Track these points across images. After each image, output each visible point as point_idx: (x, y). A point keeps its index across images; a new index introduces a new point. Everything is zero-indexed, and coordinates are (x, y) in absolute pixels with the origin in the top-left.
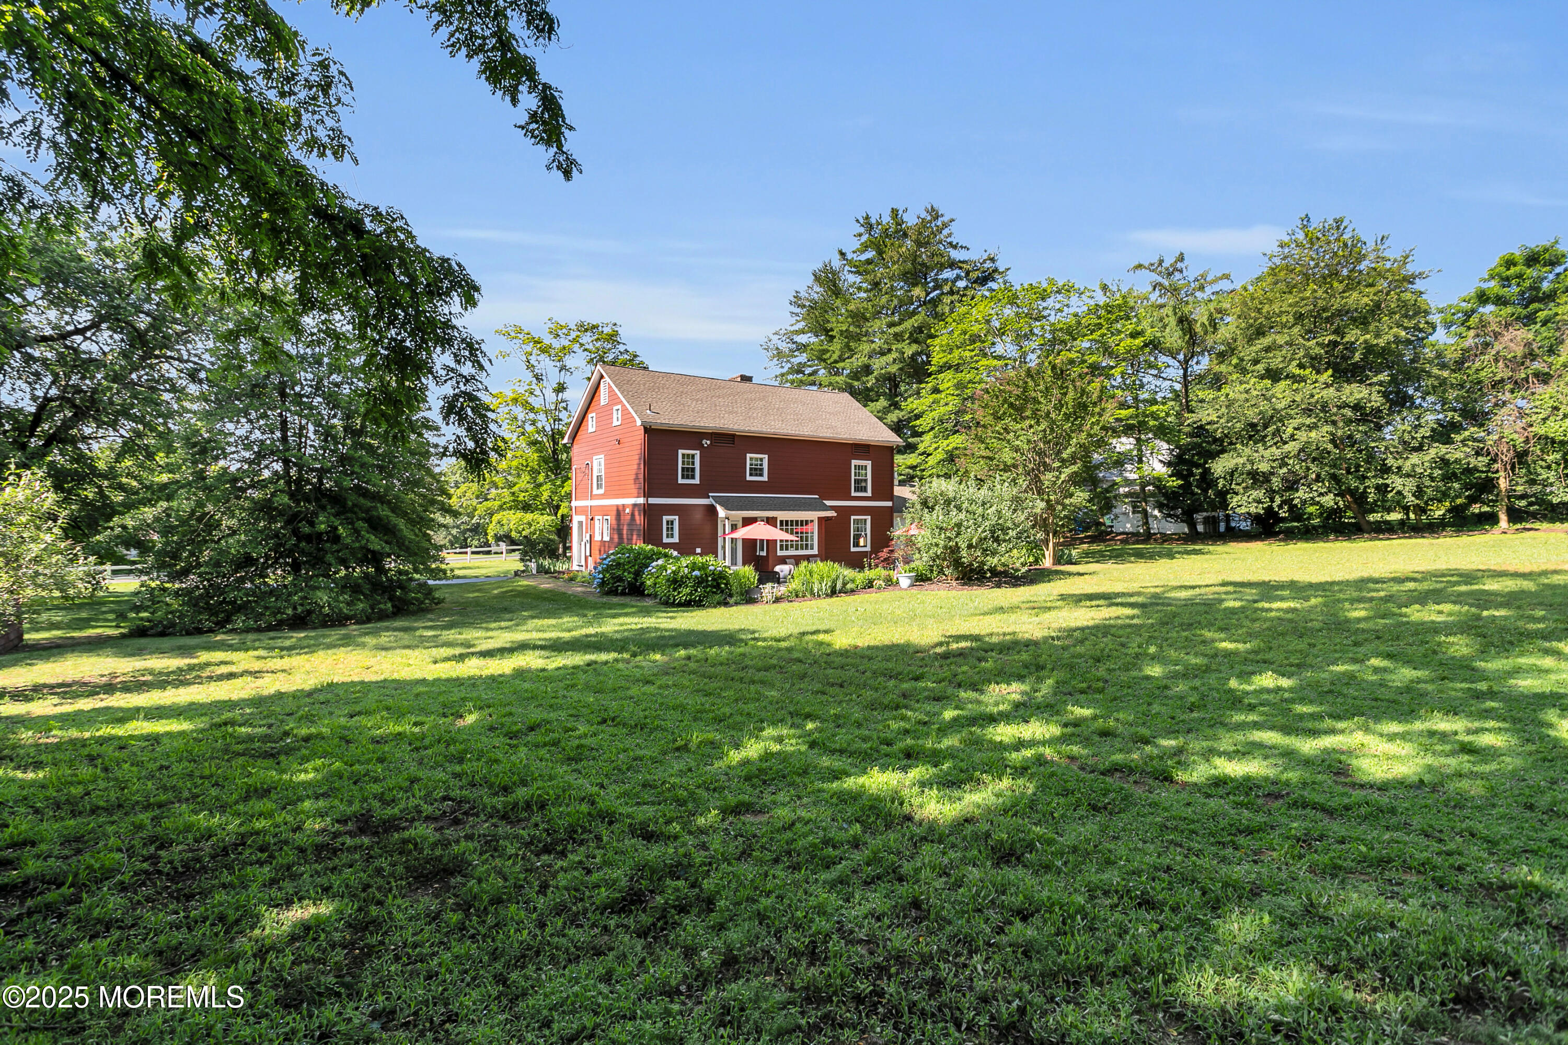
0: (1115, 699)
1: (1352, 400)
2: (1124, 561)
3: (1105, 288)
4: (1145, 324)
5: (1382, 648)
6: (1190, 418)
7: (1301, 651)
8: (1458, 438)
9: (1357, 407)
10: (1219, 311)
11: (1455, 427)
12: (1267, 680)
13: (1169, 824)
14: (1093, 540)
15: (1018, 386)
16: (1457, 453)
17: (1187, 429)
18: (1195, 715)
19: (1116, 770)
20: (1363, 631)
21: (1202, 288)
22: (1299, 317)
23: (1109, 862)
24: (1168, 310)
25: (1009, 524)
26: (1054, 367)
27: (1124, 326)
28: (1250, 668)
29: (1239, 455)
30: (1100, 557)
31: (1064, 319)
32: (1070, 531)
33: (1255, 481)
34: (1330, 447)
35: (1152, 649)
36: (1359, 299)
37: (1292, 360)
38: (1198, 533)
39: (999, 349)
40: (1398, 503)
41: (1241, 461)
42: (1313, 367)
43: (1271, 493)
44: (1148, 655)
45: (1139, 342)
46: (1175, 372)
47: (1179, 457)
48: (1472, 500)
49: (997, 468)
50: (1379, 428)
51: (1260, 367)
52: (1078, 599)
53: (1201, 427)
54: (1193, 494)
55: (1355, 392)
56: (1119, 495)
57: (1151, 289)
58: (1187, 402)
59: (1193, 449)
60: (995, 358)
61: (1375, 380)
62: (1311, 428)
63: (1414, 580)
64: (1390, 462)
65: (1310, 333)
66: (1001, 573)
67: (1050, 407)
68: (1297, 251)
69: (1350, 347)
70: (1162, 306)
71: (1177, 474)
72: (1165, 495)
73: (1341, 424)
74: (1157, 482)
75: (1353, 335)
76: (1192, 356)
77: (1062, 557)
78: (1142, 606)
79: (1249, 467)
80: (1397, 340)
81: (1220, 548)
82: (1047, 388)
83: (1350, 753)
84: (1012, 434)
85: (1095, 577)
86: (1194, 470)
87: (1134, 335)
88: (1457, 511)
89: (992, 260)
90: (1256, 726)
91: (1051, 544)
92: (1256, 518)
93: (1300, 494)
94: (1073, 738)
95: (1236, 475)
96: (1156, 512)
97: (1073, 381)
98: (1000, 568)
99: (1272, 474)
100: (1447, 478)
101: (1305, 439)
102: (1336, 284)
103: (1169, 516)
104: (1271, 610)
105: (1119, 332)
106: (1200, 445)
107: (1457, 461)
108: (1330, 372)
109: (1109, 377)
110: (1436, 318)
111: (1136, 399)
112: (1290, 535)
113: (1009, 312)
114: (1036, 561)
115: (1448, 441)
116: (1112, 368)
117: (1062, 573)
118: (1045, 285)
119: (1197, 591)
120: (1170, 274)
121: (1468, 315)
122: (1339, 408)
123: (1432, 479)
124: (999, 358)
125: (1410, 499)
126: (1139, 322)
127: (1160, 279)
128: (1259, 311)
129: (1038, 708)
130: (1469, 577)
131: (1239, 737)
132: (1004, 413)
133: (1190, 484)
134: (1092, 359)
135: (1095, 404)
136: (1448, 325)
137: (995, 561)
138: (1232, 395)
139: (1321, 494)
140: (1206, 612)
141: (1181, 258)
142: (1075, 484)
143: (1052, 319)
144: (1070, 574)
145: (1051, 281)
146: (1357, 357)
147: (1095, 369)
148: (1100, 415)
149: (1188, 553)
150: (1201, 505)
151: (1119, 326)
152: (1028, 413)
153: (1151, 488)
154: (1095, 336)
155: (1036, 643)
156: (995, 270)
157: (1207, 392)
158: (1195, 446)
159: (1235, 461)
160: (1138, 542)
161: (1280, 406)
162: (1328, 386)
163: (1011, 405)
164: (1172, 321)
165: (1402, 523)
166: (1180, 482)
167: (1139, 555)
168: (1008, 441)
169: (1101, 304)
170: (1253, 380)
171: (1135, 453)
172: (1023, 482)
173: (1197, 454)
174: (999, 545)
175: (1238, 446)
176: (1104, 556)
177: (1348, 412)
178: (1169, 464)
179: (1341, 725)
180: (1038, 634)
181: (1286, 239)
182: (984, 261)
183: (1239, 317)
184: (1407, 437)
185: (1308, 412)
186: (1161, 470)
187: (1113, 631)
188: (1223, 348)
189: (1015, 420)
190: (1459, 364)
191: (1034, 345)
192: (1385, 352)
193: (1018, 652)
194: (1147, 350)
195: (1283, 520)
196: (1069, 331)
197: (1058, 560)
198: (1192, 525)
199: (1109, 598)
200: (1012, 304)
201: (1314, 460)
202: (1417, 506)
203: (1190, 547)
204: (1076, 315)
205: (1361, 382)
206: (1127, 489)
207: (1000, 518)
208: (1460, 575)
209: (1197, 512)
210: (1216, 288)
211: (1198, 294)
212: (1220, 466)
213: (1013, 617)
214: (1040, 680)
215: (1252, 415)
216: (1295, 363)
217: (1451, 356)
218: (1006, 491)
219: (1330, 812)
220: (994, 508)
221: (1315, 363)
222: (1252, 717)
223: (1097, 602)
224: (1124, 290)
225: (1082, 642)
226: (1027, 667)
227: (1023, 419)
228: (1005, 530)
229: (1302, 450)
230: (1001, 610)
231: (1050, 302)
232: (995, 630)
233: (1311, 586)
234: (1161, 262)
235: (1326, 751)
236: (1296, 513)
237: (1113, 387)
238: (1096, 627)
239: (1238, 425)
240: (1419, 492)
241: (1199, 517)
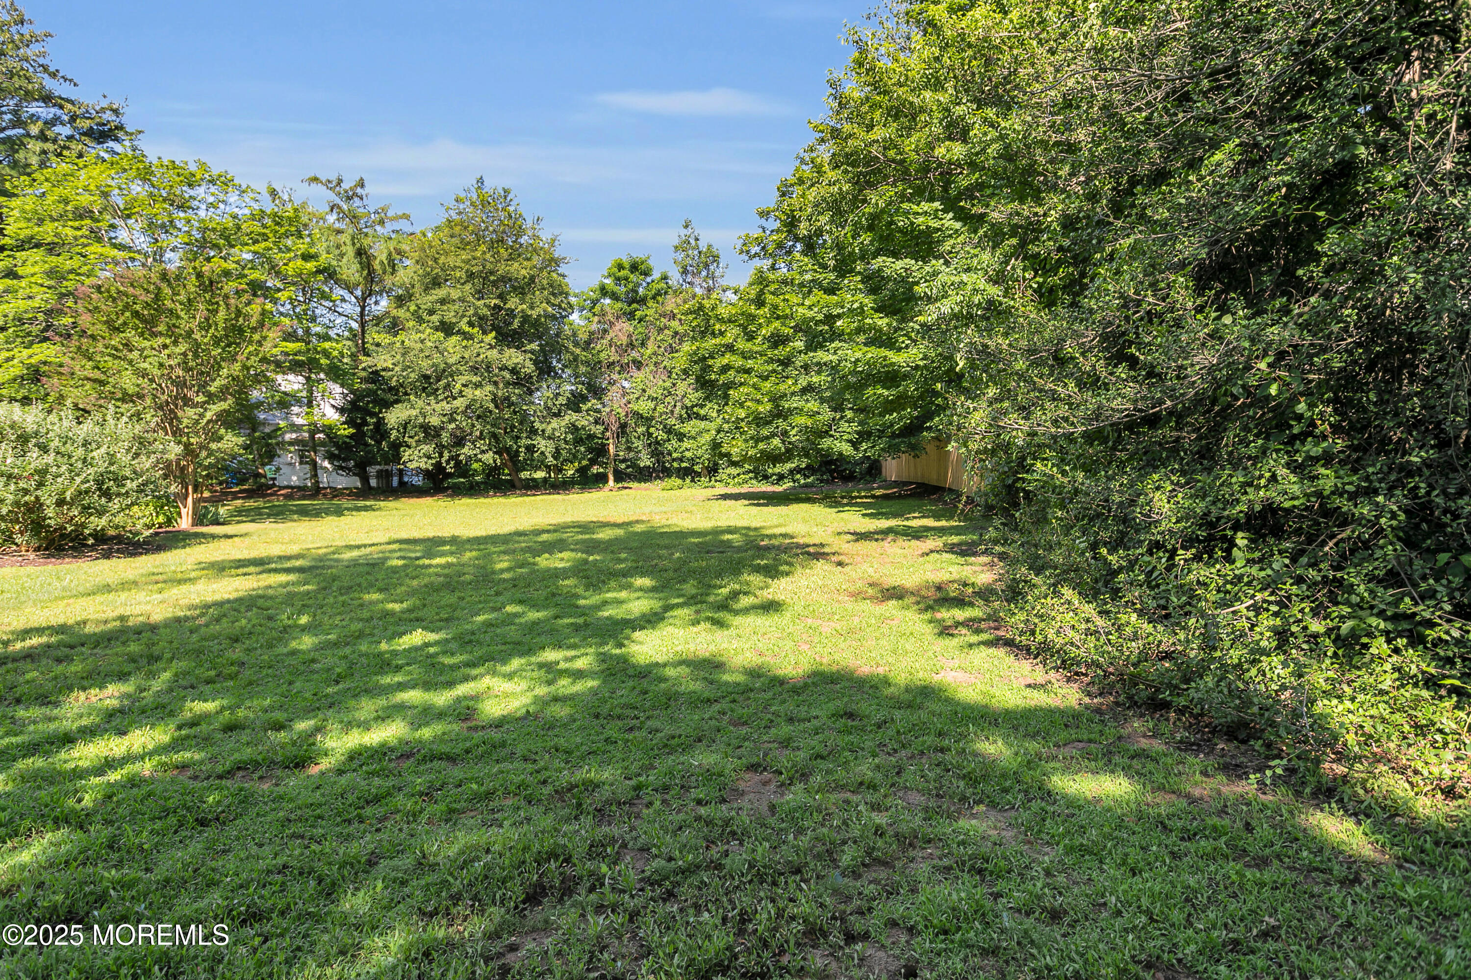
0: (250, 683)
1: (510, 364)
2: (285, 520)
3: (273, 193)
4: (320, 248)
5: (518, 596)
6: (366, 361)
7: (451, 606)
8: (584, 407)
9: (514, 371)
10: (399, 252)
11: (584, 399)
12: (417, 638)
13: (293, 816)
14: (250, 494)
15: (148, 291)
16: (583, 420)
17: (363, 374)
18: (341, 686)
19: (239, 768)
20: (504, 580)
21: (382, 222)
22: (471, 276)
23: (212, 884)
24: (345, 238)
25: (127, 472)
26: (199, 275)
27: (295, 244)
28: (402, 629)
29: (413, 407)
30: (255, 515)
31: (220, 218)
32: (221, 483)
33: (427, 435)
34: (491, 406)
35: (304, 620)
36: (520, 270)
37: (463, 316)
38: (371, 488)
39: (123, 236)
40: (542, 462)
41: (414, 413)
42: (481, 327)
43: (441, 447)
44: (297, 626)
45: (311, 266)
46: (351, 308)
47: (353, 403)
48: (593, 462)
49: (112, 396)
50: (530, 392)
51: (435, 318)
52: (220, 568)
53: (376, 373)
54: (366, 445)
55: (513, 357)
56: (283, 443)
57: (328, 209)
58: (364, 343)
59: (368, 395)
60: (115, 246)
61: (528, 347)
62: (478, 385)
63: (548, 531)
64: (537, 425)
65: (480, 294)
66: (113, 538)
67: (194, 325)
68: (471, 209)
69: (511, 313)
70: (339, 232)
71: (350, 422)
72: (336, 445)
73: (501, 385)
74: (328, 430)
75: (513, 302)
76: (370, 295)
77: (205, 516)
78: (300, 570)
79: (421, 420)
80: (547, 316)
81: (391, 504)
82: (189, 300)
83: (476, 698)
84: (136, 353)
85: (247, 540)
86: (368, 419)
87: (307, 257)
88: (582, 471)
89: (116, 112)
90: (401, 687)
91: (190, 500)
92: (427, 474)
93: (465, 450)
94: (186, 743)
95: (409, 427)
96: (326, 464)
97: (226, 297)
98: (112, 532)
99: (442, 428)
100: (578, 441)
101: (470, 396)
102: (502, 251)
103: (341, 468)
104: (430, 566)
105: (289, 250)
106: (375, 392)
107: (583, 428)
108: (493, 334)
109: (275, 301)
110: (573, 300)
111: (307, 331)
112: (457, 492)
113: (138, 188)
114: (169, 521)
115: (578, 410)
116: (279, 290)
117: (204, 535)
118: (193, 168)
119: (363, 551)
120: (349, 198)
121: (595, 302)
122: (501, 369)
123: (566, 442)
124: (122, 247)
125: (550, 460)
126: (312, 244)
127: (338, 201)
128: (436, 260)
129: (143, 712)
130: (585, 527)
131: (382, 702)
132: (125, 323)
133: (364, 434)
134: (255, 275)
135: (254, 330)
136: (582, 309)
137: (103, 522)
138: (407, 342)
139: (483, 452)
140: (368, 573)
141: (361, 184)
142: (228, 426)
143: (202, 213)
144: (213, 537)
145: (202, 165)
146: (516, 324)
147: (256, 288)
148: (260, 343)
149: (358, 509)
150: (374, 457)
151: (289, 242)
152: (162, 328)
153: (322, 436)
154: (260, 247)
155: (153, 628)
156: (120, 127)
157: (383, 336)
158: (370, 393)
159: (407, 413)
160: (304, 498)
161: (451, 361)
162: (492, 347)
163: (136, 314)
164: (350, 251)
165: (545, 480)
166: (352, 431)
167: (304, 512)
168: (130, 362)
169: (268, 212)
170: (428, 331)
171: (304, 394)
172: (152, 418)
173: (372, 402)
174: (110, 500)
175: (412, 397)
176: (261, 514)
177: (507, 375)
178: (341, 410)
179: (475, 672)
180: (158, 615)
181: (462, 195)
182: (103, 110)
183: (417, 262)
184: (550, 403)
185: (474, 370)
186: (332, 416)
187: (260, 602)
188: (400, 292)
189: (141, 335)
190: (587, 345)
191: (174, 241)
192: (536, 323)
193: (124, 643)
194: (321, 277)
195: (450, 475)
196: (224, 234)
197: (199, 519)
198: (365, 479)
199: (261, 564)
200: (144, 180)
201: (479, 417)
202: (556, 466)
203: (361, 503)
204: (235, 217)
205: (518, 348)
206: (294, 436)
207: (111, 464)
208: (579, 527)
209: (370, 464)
210: (397, 226)
211: (378, 228)
212: (394, 417)
213: (124, 595)
214: (152, 675)
215: (425, 366)
216: (466, 320)
217: (583, 336)
218: (126, 429)
219: (451, 759)
220: (103, 450)
221: (480, 322)
222: (398, 678)
223: (245, 570)
224: (297, 203)
225: (218, 620)
226: (134, 661)
227: (154, 335)
228: (119, 481)
229: (468, 407)
230: (107, 588)
231: (200, 191)
232: (91, 617)
233: (469, 541)
234: (340, 182)
235: (458, 700)
236: (462, 469)
237: (281, 314)
238: (239, 600)
239: (412, 375)
240: (557, 455)
241: (372, 470)
